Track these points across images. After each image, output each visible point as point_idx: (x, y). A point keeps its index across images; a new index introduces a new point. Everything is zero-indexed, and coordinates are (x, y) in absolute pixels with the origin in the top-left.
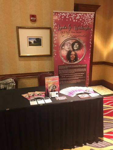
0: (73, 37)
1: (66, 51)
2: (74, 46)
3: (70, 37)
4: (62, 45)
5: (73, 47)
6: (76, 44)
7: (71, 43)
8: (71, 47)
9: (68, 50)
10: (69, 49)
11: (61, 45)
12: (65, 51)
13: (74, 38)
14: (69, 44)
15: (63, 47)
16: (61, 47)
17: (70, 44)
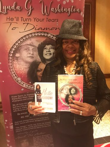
0: (40, 30)
1: (27, 62)
2: (45, 52)
3: (33, 31)
4: (14, 49)
5: (41, 54)
6: (48, 47)
7: (37, 44)
8: (36, 53)
9: (30, 60)
10: (32, 57)
11: (11, 50)
12: (22, 63)
13: (41, 32)
14: (31, 48)
15: (17, 55)
16: (11, 55)
17: (33, 47)
